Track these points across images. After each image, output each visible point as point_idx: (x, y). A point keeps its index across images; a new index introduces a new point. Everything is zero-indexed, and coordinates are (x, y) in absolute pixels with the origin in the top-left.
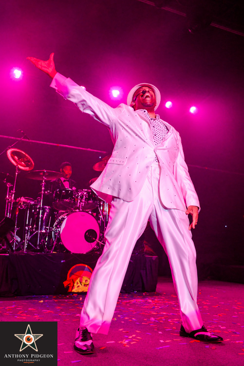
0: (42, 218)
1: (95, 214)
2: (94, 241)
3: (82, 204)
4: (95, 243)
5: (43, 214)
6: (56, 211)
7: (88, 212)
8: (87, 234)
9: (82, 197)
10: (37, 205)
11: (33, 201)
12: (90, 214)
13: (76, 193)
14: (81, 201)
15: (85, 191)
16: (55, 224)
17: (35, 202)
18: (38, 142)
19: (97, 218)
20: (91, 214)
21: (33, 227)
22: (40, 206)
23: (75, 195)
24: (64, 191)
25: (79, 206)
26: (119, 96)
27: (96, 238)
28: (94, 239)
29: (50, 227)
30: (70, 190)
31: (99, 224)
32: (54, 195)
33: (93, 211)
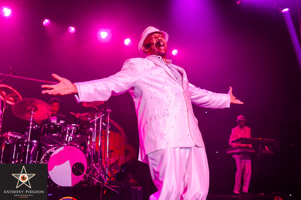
0: (29, 152)
1: (83, 148)
2: (81, 174)
3: (70, 139)
4: (83, 175)
5: (30, 148)
6: (43, 145)
7: (76, 146)
8: (74, 167)
9: (70, 132)
10: (25, 140)
11: (20, 135)
12: (77, 147)
13: (65, 128)
14: (69, 136)
15: (74, 126)
16: (43, 158)
17: (22, 137)
18: (27, 78)
19: (85, 152)
20: (79, 148)
21: (19, 161)
22: (28, 140)
23: (63, 130)
24: (52, 126)
25: (68, 140)
26: (107, 38)
27: (83, 172)
28: (81, 172)
29: (37, 161)
30: (58, 125)
31: (86, 157)
32: (42, 130)
33: (81, 145)
